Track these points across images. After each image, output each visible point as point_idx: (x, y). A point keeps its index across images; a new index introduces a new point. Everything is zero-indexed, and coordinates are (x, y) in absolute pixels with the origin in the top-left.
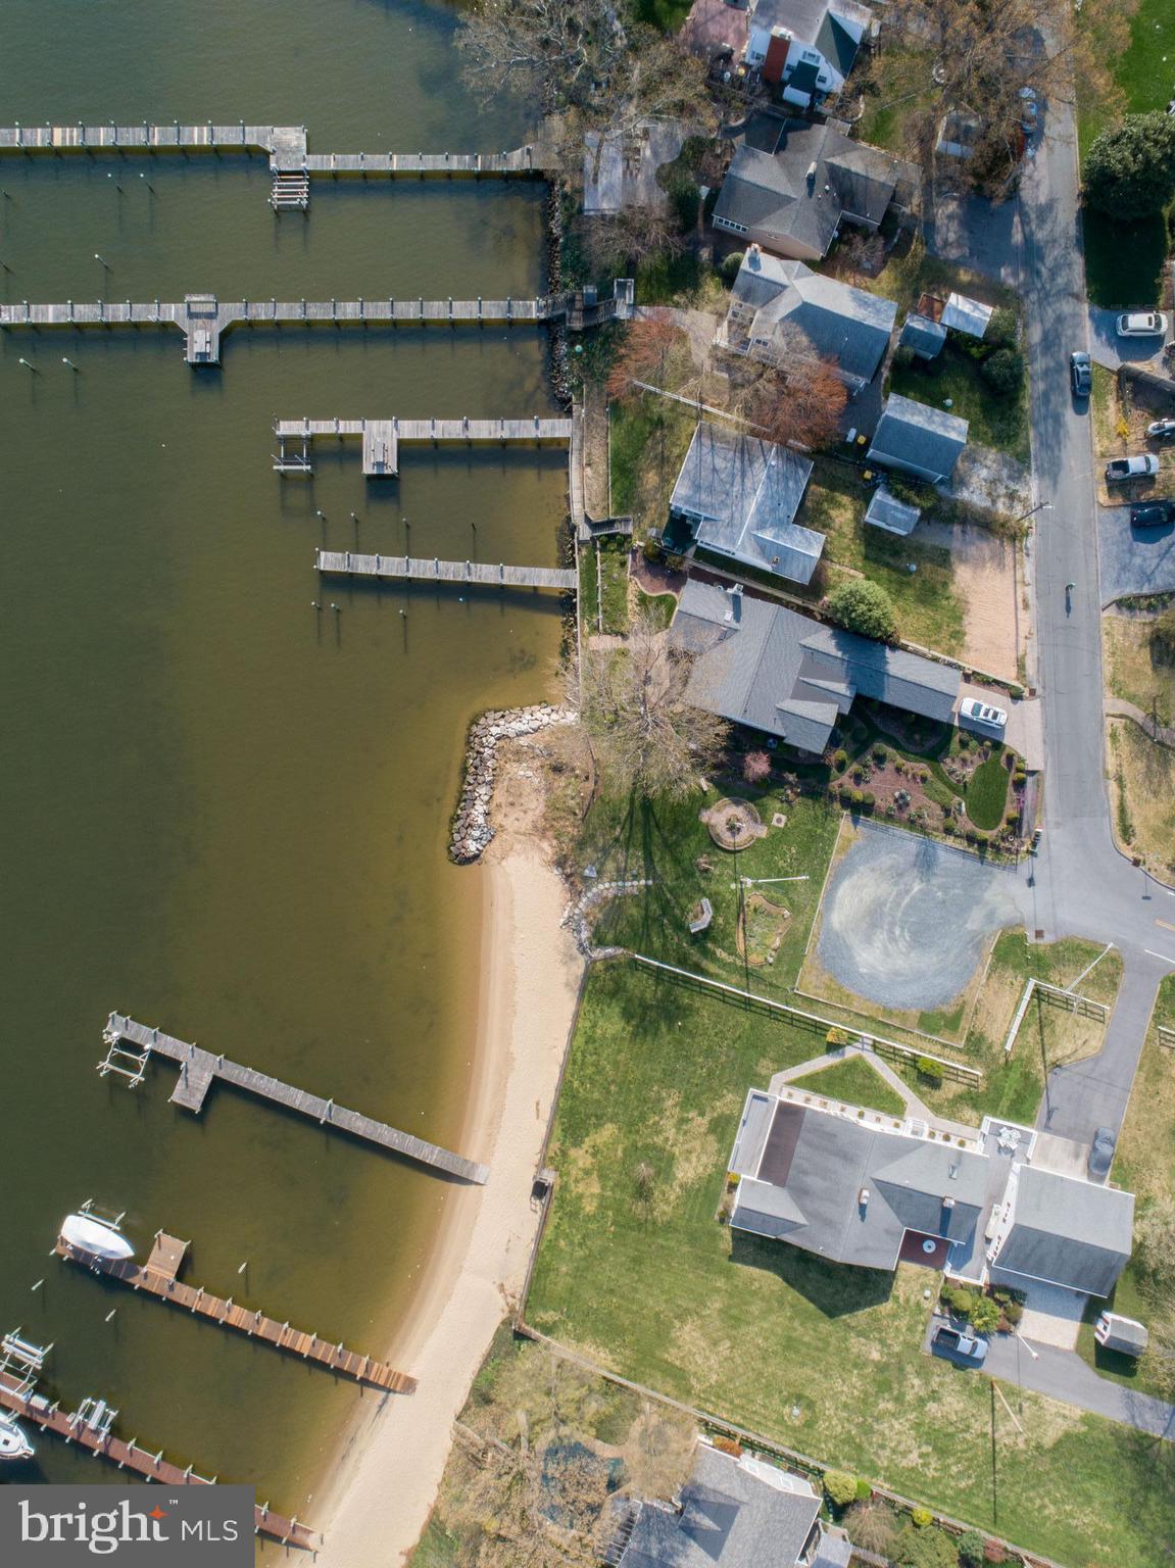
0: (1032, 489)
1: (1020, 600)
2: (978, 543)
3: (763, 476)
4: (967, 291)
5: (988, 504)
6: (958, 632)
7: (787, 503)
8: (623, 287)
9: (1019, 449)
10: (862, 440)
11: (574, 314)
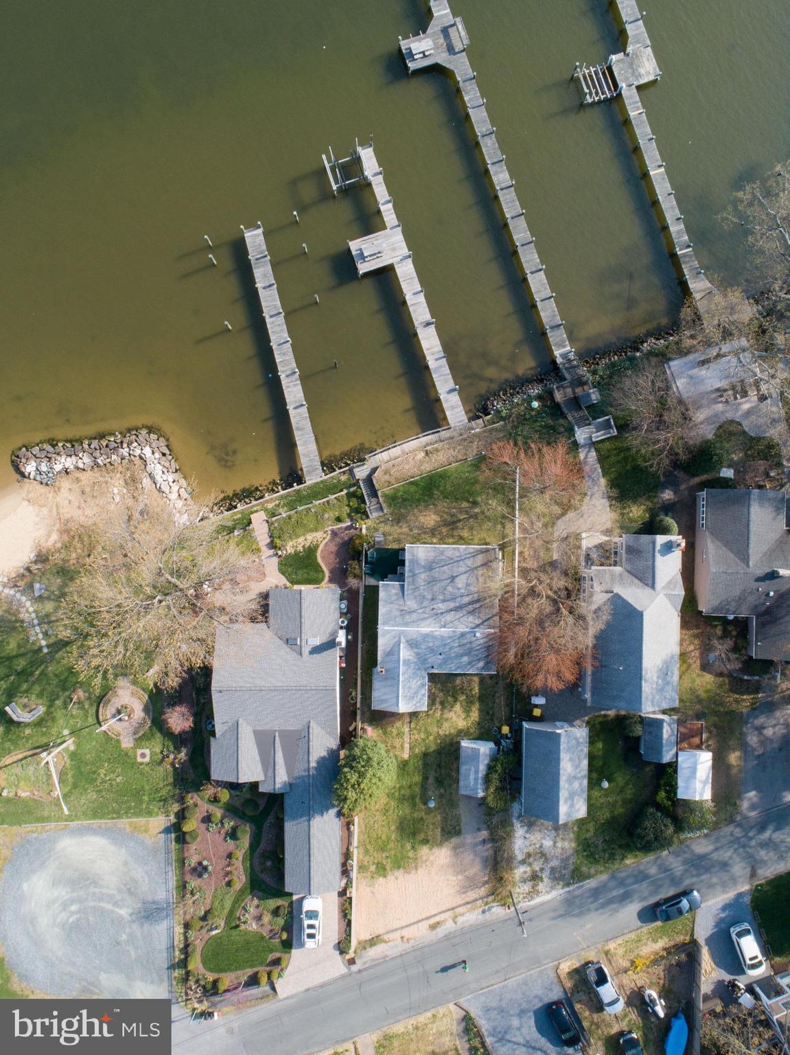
0: (550, 895)
1: (437, 919)
2: (478, 859)
3: (462, 629)
4: (719, 765)
5: (520, 857)
6: (385, 869)
7: (445, 661)
8: (607, 426)
9: (584, 869)
10: (537, 712)
11: (569, 390)
